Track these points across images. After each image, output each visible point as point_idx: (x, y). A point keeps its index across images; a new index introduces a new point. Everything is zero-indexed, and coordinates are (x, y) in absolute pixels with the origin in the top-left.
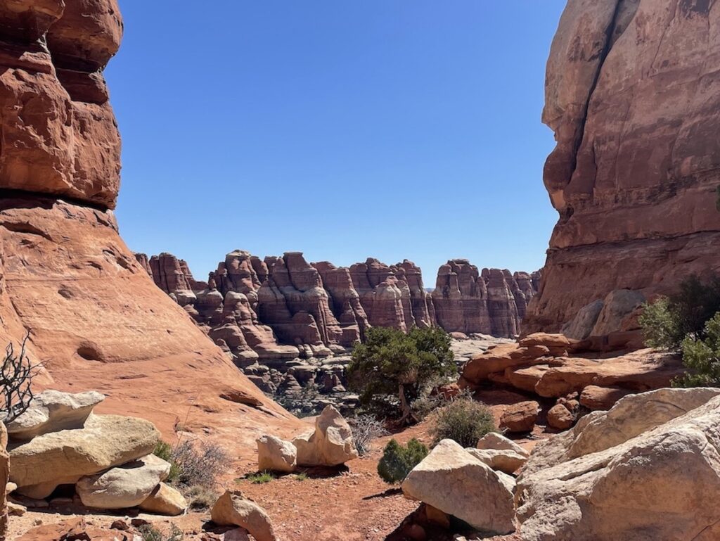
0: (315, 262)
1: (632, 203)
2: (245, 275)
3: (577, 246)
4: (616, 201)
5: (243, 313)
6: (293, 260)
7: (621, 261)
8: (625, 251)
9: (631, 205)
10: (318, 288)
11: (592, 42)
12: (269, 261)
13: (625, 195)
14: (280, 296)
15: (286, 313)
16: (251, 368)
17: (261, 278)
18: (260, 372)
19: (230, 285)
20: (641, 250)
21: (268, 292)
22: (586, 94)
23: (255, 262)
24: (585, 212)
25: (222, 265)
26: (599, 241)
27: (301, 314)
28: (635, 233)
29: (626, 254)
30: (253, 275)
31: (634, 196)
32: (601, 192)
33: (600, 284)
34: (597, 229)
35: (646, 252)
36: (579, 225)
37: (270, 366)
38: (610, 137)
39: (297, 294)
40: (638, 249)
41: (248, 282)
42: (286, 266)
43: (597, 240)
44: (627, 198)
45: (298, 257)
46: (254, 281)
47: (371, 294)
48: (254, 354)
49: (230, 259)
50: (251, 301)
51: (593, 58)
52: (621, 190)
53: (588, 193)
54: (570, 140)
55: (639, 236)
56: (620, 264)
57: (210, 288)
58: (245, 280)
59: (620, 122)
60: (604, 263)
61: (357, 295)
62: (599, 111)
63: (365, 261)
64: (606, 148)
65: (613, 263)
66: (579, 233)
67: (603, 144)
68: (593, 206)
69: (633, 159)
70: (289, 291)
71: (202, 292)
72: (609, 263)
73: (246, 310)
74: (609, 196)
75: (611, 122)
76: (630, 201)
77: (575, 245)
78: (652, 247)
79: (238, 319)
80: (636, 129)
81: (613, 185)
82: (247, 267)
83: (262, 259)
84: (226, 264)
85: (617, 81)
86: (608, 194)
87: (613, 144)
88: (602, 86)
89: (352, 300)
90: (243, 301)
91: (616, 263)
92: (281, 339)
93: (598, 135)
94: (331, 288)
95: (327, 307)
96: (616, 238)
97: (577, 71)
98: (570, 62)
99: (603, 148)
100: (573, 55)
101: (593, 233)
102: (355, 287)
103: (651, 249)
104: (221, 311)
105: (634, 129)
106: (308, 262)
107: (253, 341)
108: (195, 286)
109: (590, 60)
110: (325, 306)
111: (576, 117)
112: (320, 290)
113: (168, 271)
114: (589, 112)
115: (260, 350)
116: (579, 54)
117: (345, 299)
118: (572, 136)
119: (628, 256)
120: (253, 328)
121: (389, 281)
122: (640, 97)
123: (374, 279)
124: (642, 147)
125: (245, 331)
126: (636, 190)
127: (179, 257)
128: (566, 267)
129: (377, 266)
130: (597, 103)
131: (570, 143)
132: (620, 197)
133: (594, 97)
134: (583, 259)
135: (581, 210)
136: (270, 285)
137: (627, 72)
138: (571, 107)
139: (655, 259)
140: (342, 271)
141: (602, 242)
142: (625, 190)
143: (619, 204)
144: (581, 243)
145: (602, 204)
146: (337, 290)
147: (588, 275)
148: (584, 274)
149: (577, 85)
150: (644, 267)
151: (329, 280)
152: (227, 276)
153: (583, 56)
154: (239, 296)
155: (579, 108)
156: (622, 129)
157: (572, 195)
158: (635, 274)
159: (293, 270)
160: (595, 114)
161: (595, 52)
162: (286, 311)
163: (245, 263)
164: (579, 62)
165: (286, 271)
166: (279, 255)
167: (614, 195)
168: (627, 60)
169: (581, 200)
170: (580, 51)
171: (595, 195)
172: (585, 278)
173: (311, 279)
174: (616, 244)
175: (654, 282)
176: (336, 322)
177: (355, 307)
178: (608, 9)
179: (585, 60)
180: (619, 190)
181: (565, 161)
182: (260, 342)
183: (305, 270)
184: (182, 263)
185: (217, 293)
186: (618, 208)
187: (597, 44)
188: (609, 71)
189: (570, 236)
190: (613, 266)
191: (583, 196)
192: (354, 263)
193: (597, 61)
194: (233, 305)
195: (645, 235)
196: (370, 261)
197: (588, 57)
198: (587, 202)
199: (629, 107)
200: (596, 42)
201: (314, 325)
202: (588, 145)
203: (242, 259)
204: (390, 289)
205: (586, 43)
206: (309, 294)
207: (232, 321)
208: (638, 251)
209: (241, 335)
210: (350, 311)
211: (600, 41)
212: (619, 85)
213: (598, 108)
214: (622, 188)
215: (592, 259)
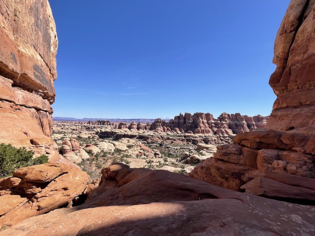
0: (243, 115)
1: (306, 89)
2: (226, 118)
3: (279, 108)
4: (298, 89)
5: (225, 126)
6: (238, 115)
7: (295, 114)
8: (298, 110)
9: (305, 90)
10: (244, 121)
11: (290, 25)
12: (232, 115)
13: (302, 86)
14: (234, 123)
15: (235, 127)
16: (226, 138)
17: (230, 119)
18: (228, 140)
19: (222, 120)
20: (306, 109)
21: (231, 122)
22: (288, 47)
23: (228, 115)
24: (284, 94)
25: (221, 116)
26: (288, 106)
27: (239, 127)
28: (305, 102)
29: (298, 111)
30: (228, 118)
31: (307, 86)
32: (290, 85)
33: (284, 124)
34: (288, 101)
35: (308, 110)
36: (280, 100)
37: (231, 139)
38: (297, 62)
39: (238, 123)
40: (304, 109)
41: (227, 119)
42: (236, 116)
43: (287, 105)
44: (304, 87)
45: (239, 114)
46: (228, 119)
47: (259, 123)
48: (227, 135)
49: (222, 114)
50: (227, 124)
51: (291, 31)
52: (300, 83)
53: (284, 86)
54: (281, 67)
55: (307, 103)
56: (294, 115)
57: (218, 120)
58: (226, 119)
59: (302, 55)
60: (287, 115)
61: (254, 123)
62: (293, 53)
63: (257, 115)
64: (295, 67)
65: (291, 115)
66: (280, 103)
67: (294, 65)
68: (288, 92)
69: (307, 69)
70: (236, 122)
71: (216, 121)
72: (289, 115)
73: (226, 126)
74: (295, 87)
75: (298, 56)
76: (305, 88)
77: (278, 107)
78: (312, 108)
79: (223, 128)
80: (309, 56)
81: (296, 82)
82: (226, 116)
83: (230, 114)
84: (222, 115)
85: (303, 38)
86: (294, 86)
87: (298, 65)
88: (296, 42)
89: (253, 125)
90: (225, 124)
91: (292, 115)
92: (234, 133)
93: (292, 62)
94: (247, 122)
95: (246, 126)
96: (296, 104)
97: (283, 39)
98: (280, 35)
99: (294, 67)
100: (281, 33)
101: (286, 103)
102: (254, 121)
103: (311, 109)
104: (220, 125)
105: (308, 56)
106: (242, 115)
107: (227, 133)
108: (214, 120)
109: (289, 33)
110: (245, 126)
111: (284, 57)
112: (244, 122)
113: (209, 117)
114: (289, 54)
115: (229, 135)
116: (284, 32)
117: (251, 124)
118: (282, 65)
119: (299, 112)
120: (227, 130)
121: (264, 120)
122: (313, 41)
123: (260, 120)
124: (312, 63)
125: (225, 130)
126: (308, 83)
127: (211, 114)
128: (273, 117)
129: (260, 117)
130: (293, 50)
131: (281, 68)
132: (300, 87)
133: (292, 48)
134: (279, 114)
135: (282, 94)
136: (232, 120)
137: (307, 33)
138: (281, 54)
139: (313, 113)
140: (250, 118)
141: (289, 106)
142: (302, 83)
143: (300, 90)
144: (281, 107)
145: (292, 90)
146: (249, 122)
147: (280, 120)
148: (279, 120)
149: (283, 44)
150: (306, 117)
151: (247, 120)
152: (222, 118)
153: (286, 32)
154: (224, 122)
155: (285, 54)
156: (303, 57)
157: (278, 88)
158: (301, 121)
159: (238, 117)
160: (292, 54)
161: (292, 29)
162: (235, 126)
163: (226, 115)
164: (284, 35)
165: (235, 117)
166: (234, 113)
167: (297, 86)
168: (307, 28)
169: (282, 89)
170: (284, 30)
171: (288, 87)
172: (279, 121)
173: (242, 119)
174: (296, 107)
175: (309, 125)
176: (249, 130)
177: (254, 126)
178: (298, 9)
179: (287, 33)
180: (299, 83)
181: (278, 75)
182: (229, 133)
183: (241, 117)
184: (212, 115)
185: (219, 121)
186: (299, 91)
187: (293, 25)
188: (299, 35)
189: (277, 104)
190: (291, 116)
191: (283, 88)
192: (254, 116)
193: (293, 32)
194: (222, 124)
195: (311, 102)
196: (259, 115)
197: (288, 31)
198: (285, 90)
199: (307, 47)
200: (292, 24)
201: (242, 130)
202: (289, 67)
203: (225, 114)
204: (264, 122)
205: (287, 26)
206: (241, 123)
207: (222, 128)
208: (304, 110)
209: (224, 131)
210: (252, 127)
211: (295, 23)
212: (304, 39)
213: (293, 52)
214: (300, 82)
215: (282, 113)
